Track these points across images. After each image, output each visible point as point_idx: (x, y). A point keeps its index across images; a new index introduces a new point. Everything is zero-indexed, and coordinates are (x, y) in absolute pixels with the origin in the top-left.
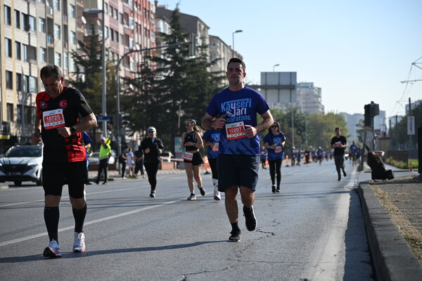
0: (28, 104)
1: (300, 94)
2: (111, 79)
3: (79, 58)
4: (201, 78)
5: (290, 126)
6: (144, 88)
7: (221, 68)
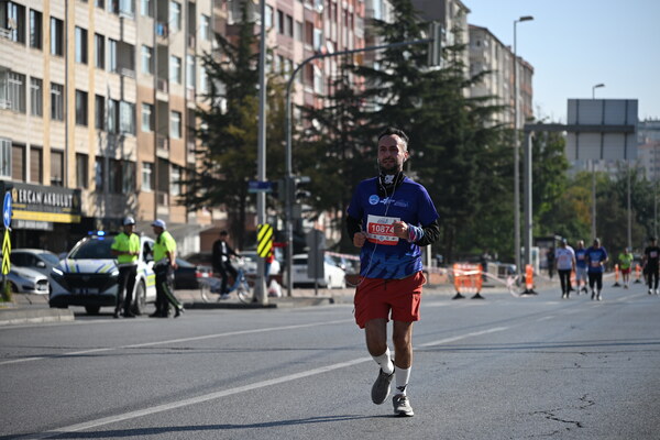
0: (118, 157)
1: (644, 143)
2: (277, 109)
3: (216, 66)
4: (450, 109)
5: (624, 205)
6: (340, 127)
7: (490, 90)
